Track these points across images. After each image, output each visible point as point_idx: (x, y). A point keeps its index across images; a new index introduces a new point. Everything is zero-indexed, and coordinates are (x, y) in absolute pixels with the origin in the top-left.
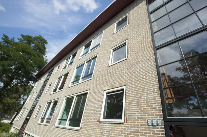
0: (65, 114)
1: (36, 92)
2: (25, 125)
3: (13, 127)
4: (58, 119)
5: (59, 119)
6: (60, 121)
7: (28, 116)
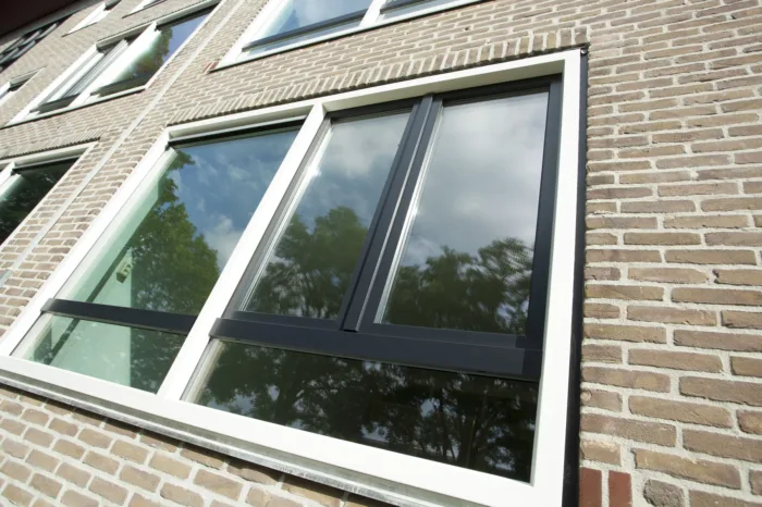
0: (121, 278)
4: (40, 303)
5: (60, 307)
6: (62, 323)
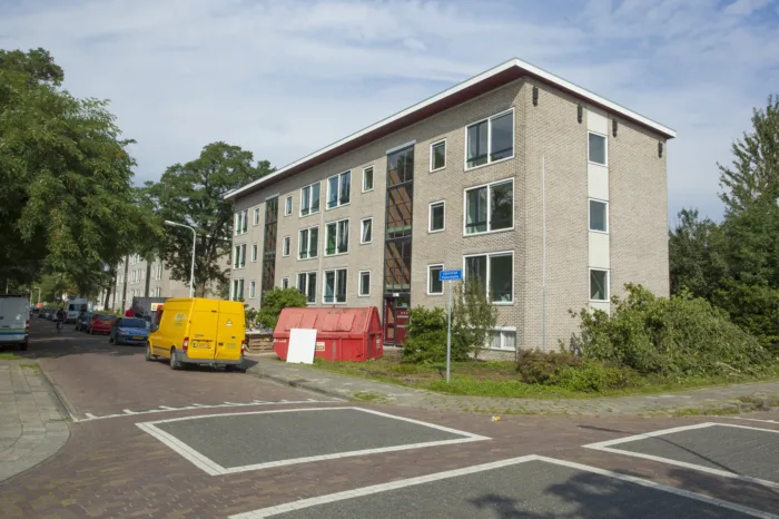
1: (255, 246)
4: (323, 296)
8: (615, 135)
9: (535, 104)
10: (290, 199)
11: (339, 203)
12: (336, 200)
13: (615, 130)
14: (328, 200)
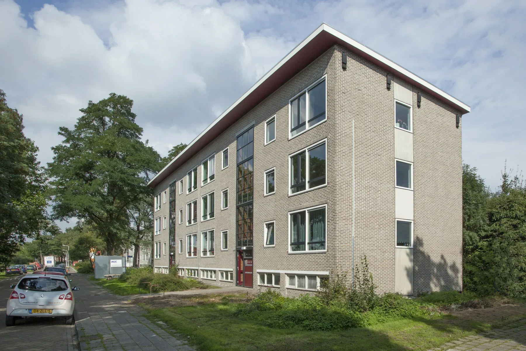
1: (165, 218)
2: (173, 262)
3: (156, 267)
4: (201, 252)
7: (170, 252)
8: (419, 106)
9: (344, 68)
10: (182, 182)
11: (209, 180)
12: (207, 179)
13: (419, 101)
14: (202, 180)
